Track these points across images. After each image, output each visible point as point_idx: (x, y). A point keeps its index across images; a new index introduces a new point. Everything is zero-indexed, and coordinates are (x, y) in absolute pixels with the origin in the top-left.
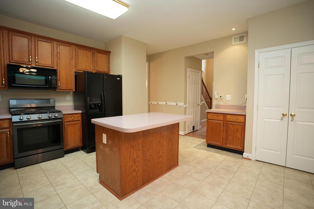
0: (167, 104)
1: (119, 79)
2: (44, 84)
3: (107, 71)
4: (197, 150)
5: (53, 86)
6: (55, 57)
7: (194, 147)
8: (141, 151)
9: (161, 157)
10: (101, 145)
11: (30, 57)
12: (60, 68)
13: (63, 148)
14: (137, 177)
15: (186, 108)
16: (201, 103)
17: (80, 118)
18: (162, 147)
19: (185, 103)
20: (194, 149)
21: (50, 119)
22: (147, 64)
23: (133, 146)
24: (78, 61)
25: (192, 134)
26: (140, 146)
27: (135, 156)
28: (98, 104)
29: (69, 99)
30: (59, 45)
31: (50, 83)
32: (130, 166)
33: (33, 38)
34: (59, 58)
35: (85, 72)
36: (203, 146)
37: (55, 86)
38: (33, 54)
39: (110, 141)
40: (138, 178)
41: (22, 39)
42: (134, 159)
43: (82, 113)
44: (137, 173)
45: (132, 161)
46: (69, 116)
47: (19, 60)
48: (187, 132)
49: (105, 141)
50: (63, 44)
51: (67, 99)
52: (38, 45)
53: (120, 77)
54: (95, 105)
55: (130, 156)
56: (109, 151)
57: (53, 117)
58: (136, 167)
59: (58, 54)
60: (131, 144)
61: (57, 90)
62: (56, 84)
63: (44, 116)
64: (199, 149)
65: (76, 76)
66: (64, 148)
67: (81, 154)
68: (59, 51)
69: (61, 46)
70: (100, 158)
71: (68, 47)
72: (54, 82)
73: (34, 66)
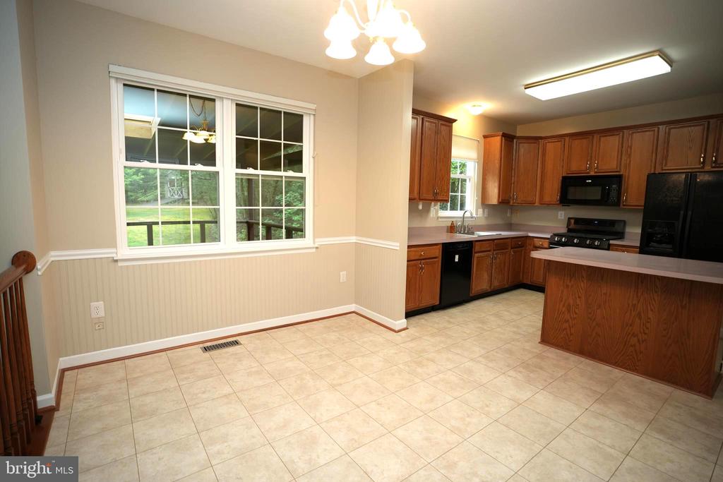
2: (600, 199)
5: (611, 200)
8: (583, 300)
14: (571, 335)
26: (582, 292)
27: (571, 302)
30: (633, 133)
33: (595, 135)
34: (630, 155)
37: (614, 201)
41: (583, 141)
42: (569, 305)
44: (571, 328)
45: (564, 306)
47: (576, 170)
50: (640, 131)
52: (600, 144)
55: (561, 297)
58: (571, 319)
60: (564, 282)
61: (621, 206)
68: (631, 143)
71: (647, 133)
72: (613, 194)
73: (592, 173)
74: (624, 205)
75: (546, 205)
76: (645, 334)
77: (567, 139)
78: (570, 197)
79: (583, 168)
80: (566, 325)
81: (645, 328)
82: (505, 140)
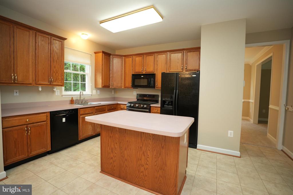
1: (195, 76)
2: (147, 85)
8: (118, 145)
9: (142, 166)
11: (142, 68)
21: (142, 108)
23: (111, 137)
26: (117, 140)
27: (113, 146)
31: (149, 83)
32: (108, 152)
34: (157, 65)
40: (115, 168)
41: (140, 58)
42: (112, 149)
44: (114, 163)
46: (155, 109)
47: (138, 71)
53: (197, 73)
55: (108, 144)
58: (114, 156)
59: (157, 62)
60: (109, 134)
68: (158, 59)
71: (163, 55)
72: (152, 82)
73: (144, 73)
74: (157, 88)
75: (126, 88)
76: (147, 164)
77: (134, 56)
78: (136, 84)
79: (141, 71)
80: (111, 161)
81: (147, 161)
82: (105, 55)
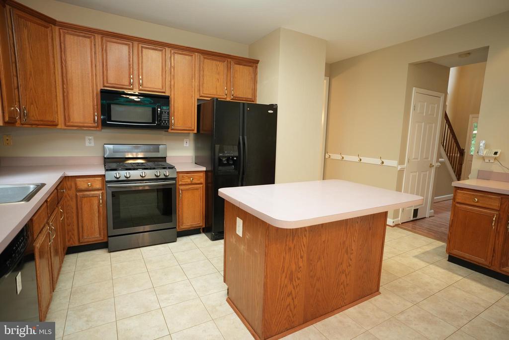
0: (361, 160)
1: (272, 112)
2: (151, 121)
3: (251, 98)
4: (423, 264)
5: (164, 124)
6: (167, 75)
7: (416, 257)
8: (305, 258)
9: (343, 273)
10: (233, 237)
11: (132, 76)
12: (174, 94)
13: (175, 228)
14: (294, 308)
15: (401, 172)
16: (437, 161)
17: (203, 180)
18: (347, 254)
19: (401, 162)
20: (416, 260)
21: (157, 179)
22: (325, 81)
23: (290, 249)
24: (203, 79)
25: (411, 224)
26: (304, 250)
27: (294, 267)
28: (233, 157)
29: (188, 145)
30: (175, 53)
31: (159, 119)
32: (282, 285)
33: (136, 44)
34: (174, 76)
35: (213, 99)
36: (437, 258)
37: (167, 124)
38: (136, 72)
39: (249, 235)
40: (296, 309)
41: (120, 46)
42: (292, 273)
43: (206, 172)
44: (295, 300)
45: (286, 277)
46: (187, 176)
47: (117, 83)
48: (399, 220)
49: (239, 231)
50: (180, 52)
51: (185, 145)
52: (142, 56)
53: (274, 107)
54: (228, 159)
55: (283, 267)
56: (245, 251)
57: (162, 176)
58: (294, 288)
59: (173, 70)
60: (286, 245)
61: (170, 130)
62: (169, 121)
63: (149, 174)
64: (428, 263)
65: (199, 107)
66: (177, 227)
67: (202, 239)
68: (174, 63)
69: (176, 56)
70: (231, 259)
71: (187, 57)
73: (137, 91)
74: (172, 129)
75: (74, 127)
76: (350, 266)
77: (98, 37)
80: (289, 300)
81: (350, 261)
